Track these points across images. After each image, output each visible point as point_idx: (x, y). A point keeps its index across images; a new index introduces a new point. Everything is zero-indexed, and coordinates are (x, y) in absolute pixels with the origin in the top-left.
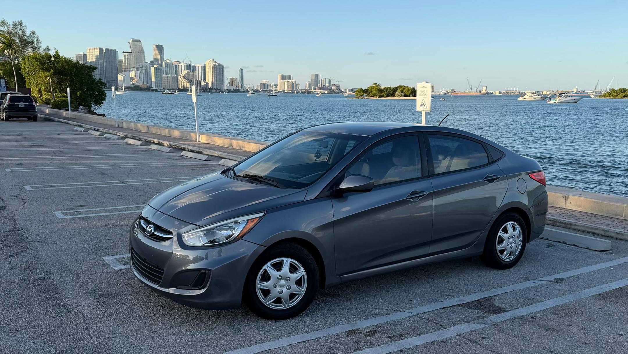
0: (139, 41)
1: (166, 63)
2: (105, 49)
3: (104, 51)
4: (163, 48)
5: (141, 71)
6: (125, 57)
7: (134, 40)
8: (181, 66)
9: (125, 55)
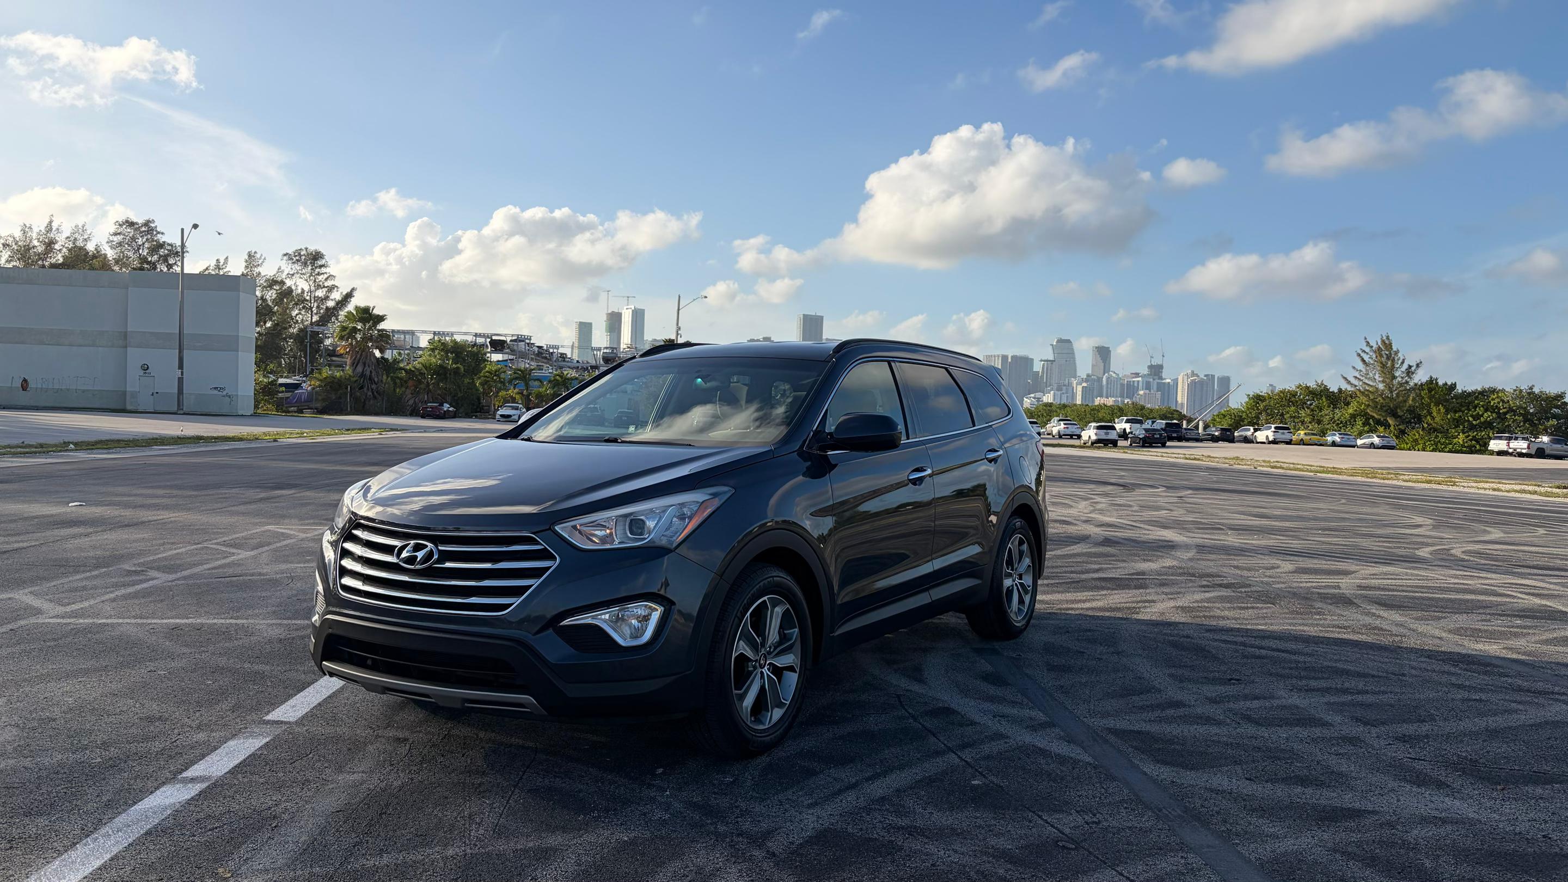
0: (1069, 341)
1: (1108, 379)
2: (1012, 357)
3: (1010, 360)
4: (1110, 351)
5: (1064, 391)
6: (1043, 368)
7: (1060, 341)
8: (1138, 381)
9: (1044, 364)
